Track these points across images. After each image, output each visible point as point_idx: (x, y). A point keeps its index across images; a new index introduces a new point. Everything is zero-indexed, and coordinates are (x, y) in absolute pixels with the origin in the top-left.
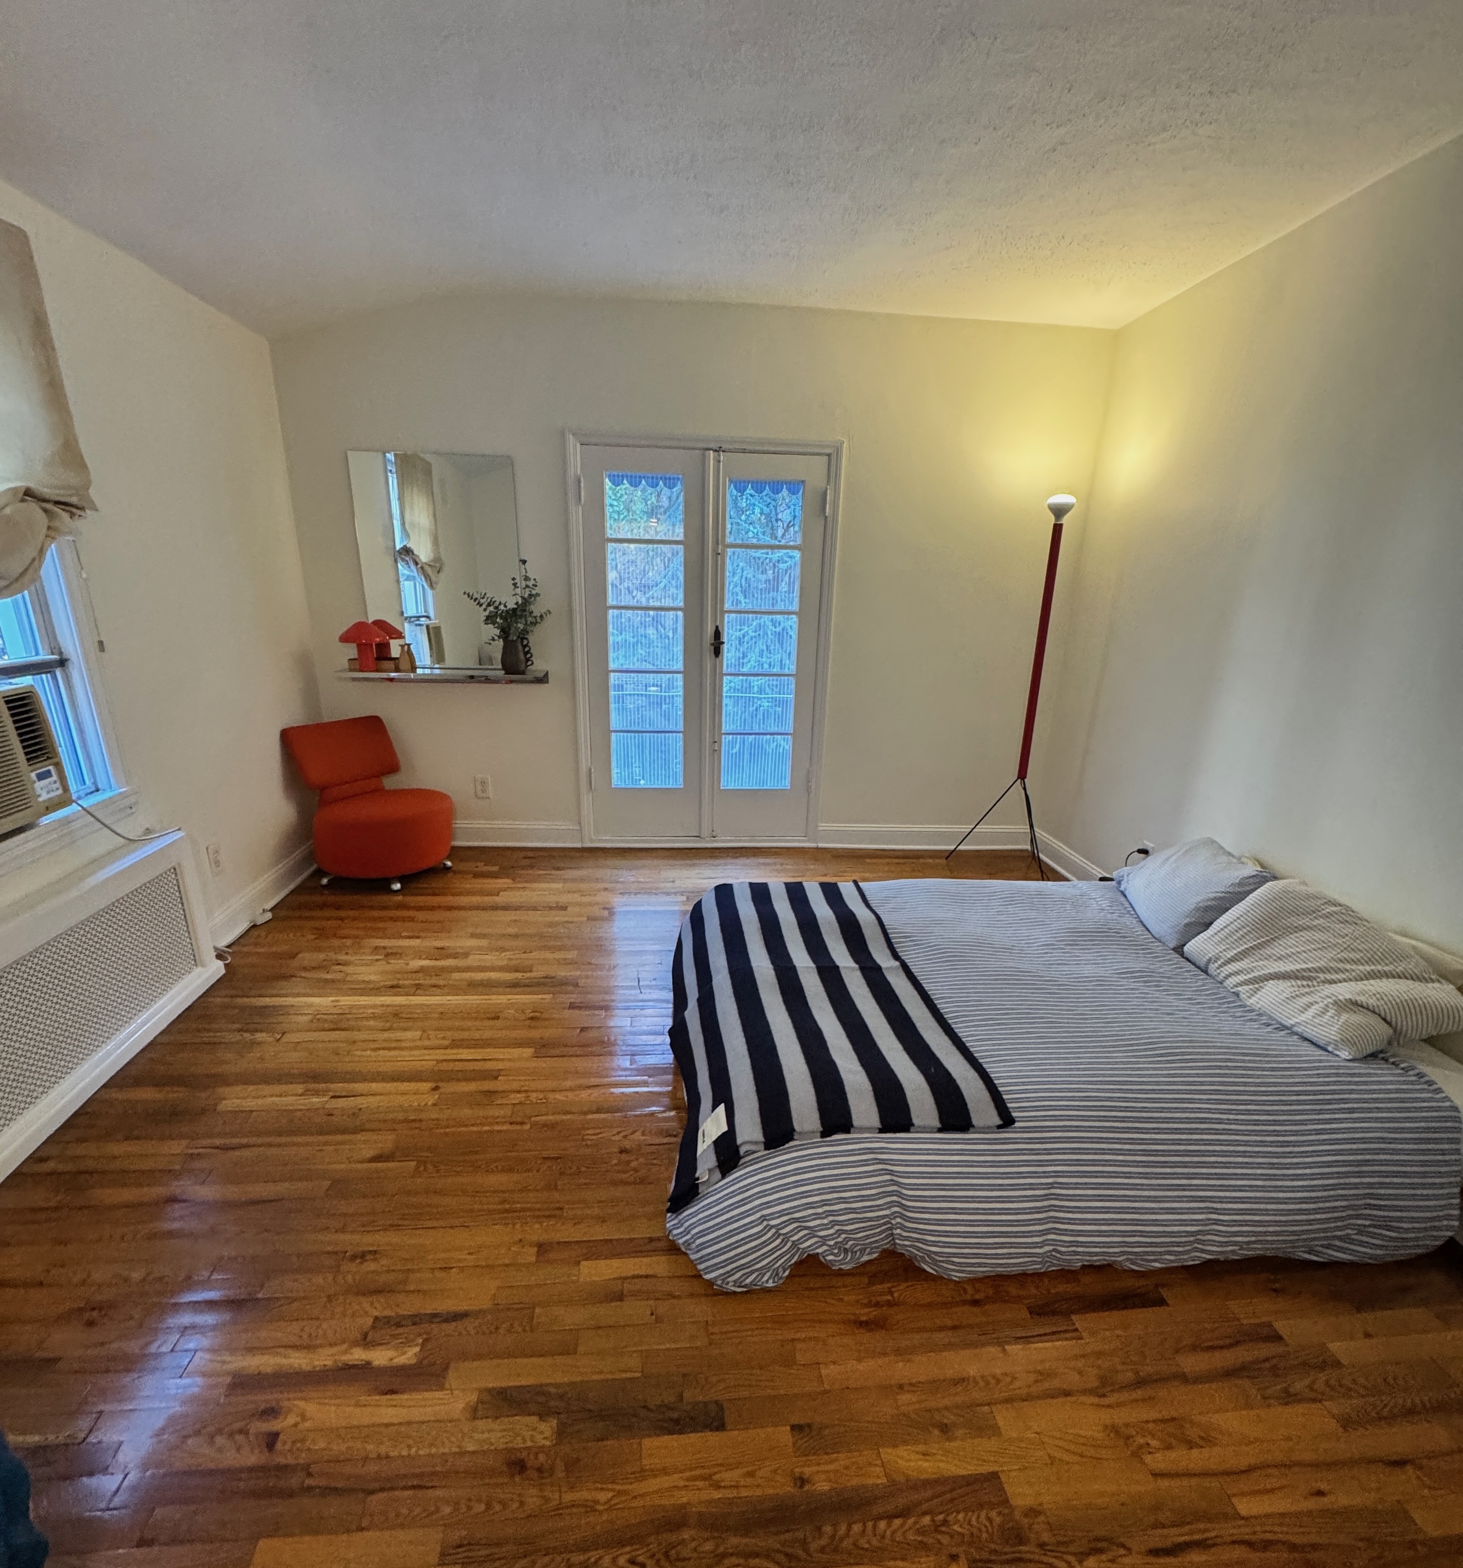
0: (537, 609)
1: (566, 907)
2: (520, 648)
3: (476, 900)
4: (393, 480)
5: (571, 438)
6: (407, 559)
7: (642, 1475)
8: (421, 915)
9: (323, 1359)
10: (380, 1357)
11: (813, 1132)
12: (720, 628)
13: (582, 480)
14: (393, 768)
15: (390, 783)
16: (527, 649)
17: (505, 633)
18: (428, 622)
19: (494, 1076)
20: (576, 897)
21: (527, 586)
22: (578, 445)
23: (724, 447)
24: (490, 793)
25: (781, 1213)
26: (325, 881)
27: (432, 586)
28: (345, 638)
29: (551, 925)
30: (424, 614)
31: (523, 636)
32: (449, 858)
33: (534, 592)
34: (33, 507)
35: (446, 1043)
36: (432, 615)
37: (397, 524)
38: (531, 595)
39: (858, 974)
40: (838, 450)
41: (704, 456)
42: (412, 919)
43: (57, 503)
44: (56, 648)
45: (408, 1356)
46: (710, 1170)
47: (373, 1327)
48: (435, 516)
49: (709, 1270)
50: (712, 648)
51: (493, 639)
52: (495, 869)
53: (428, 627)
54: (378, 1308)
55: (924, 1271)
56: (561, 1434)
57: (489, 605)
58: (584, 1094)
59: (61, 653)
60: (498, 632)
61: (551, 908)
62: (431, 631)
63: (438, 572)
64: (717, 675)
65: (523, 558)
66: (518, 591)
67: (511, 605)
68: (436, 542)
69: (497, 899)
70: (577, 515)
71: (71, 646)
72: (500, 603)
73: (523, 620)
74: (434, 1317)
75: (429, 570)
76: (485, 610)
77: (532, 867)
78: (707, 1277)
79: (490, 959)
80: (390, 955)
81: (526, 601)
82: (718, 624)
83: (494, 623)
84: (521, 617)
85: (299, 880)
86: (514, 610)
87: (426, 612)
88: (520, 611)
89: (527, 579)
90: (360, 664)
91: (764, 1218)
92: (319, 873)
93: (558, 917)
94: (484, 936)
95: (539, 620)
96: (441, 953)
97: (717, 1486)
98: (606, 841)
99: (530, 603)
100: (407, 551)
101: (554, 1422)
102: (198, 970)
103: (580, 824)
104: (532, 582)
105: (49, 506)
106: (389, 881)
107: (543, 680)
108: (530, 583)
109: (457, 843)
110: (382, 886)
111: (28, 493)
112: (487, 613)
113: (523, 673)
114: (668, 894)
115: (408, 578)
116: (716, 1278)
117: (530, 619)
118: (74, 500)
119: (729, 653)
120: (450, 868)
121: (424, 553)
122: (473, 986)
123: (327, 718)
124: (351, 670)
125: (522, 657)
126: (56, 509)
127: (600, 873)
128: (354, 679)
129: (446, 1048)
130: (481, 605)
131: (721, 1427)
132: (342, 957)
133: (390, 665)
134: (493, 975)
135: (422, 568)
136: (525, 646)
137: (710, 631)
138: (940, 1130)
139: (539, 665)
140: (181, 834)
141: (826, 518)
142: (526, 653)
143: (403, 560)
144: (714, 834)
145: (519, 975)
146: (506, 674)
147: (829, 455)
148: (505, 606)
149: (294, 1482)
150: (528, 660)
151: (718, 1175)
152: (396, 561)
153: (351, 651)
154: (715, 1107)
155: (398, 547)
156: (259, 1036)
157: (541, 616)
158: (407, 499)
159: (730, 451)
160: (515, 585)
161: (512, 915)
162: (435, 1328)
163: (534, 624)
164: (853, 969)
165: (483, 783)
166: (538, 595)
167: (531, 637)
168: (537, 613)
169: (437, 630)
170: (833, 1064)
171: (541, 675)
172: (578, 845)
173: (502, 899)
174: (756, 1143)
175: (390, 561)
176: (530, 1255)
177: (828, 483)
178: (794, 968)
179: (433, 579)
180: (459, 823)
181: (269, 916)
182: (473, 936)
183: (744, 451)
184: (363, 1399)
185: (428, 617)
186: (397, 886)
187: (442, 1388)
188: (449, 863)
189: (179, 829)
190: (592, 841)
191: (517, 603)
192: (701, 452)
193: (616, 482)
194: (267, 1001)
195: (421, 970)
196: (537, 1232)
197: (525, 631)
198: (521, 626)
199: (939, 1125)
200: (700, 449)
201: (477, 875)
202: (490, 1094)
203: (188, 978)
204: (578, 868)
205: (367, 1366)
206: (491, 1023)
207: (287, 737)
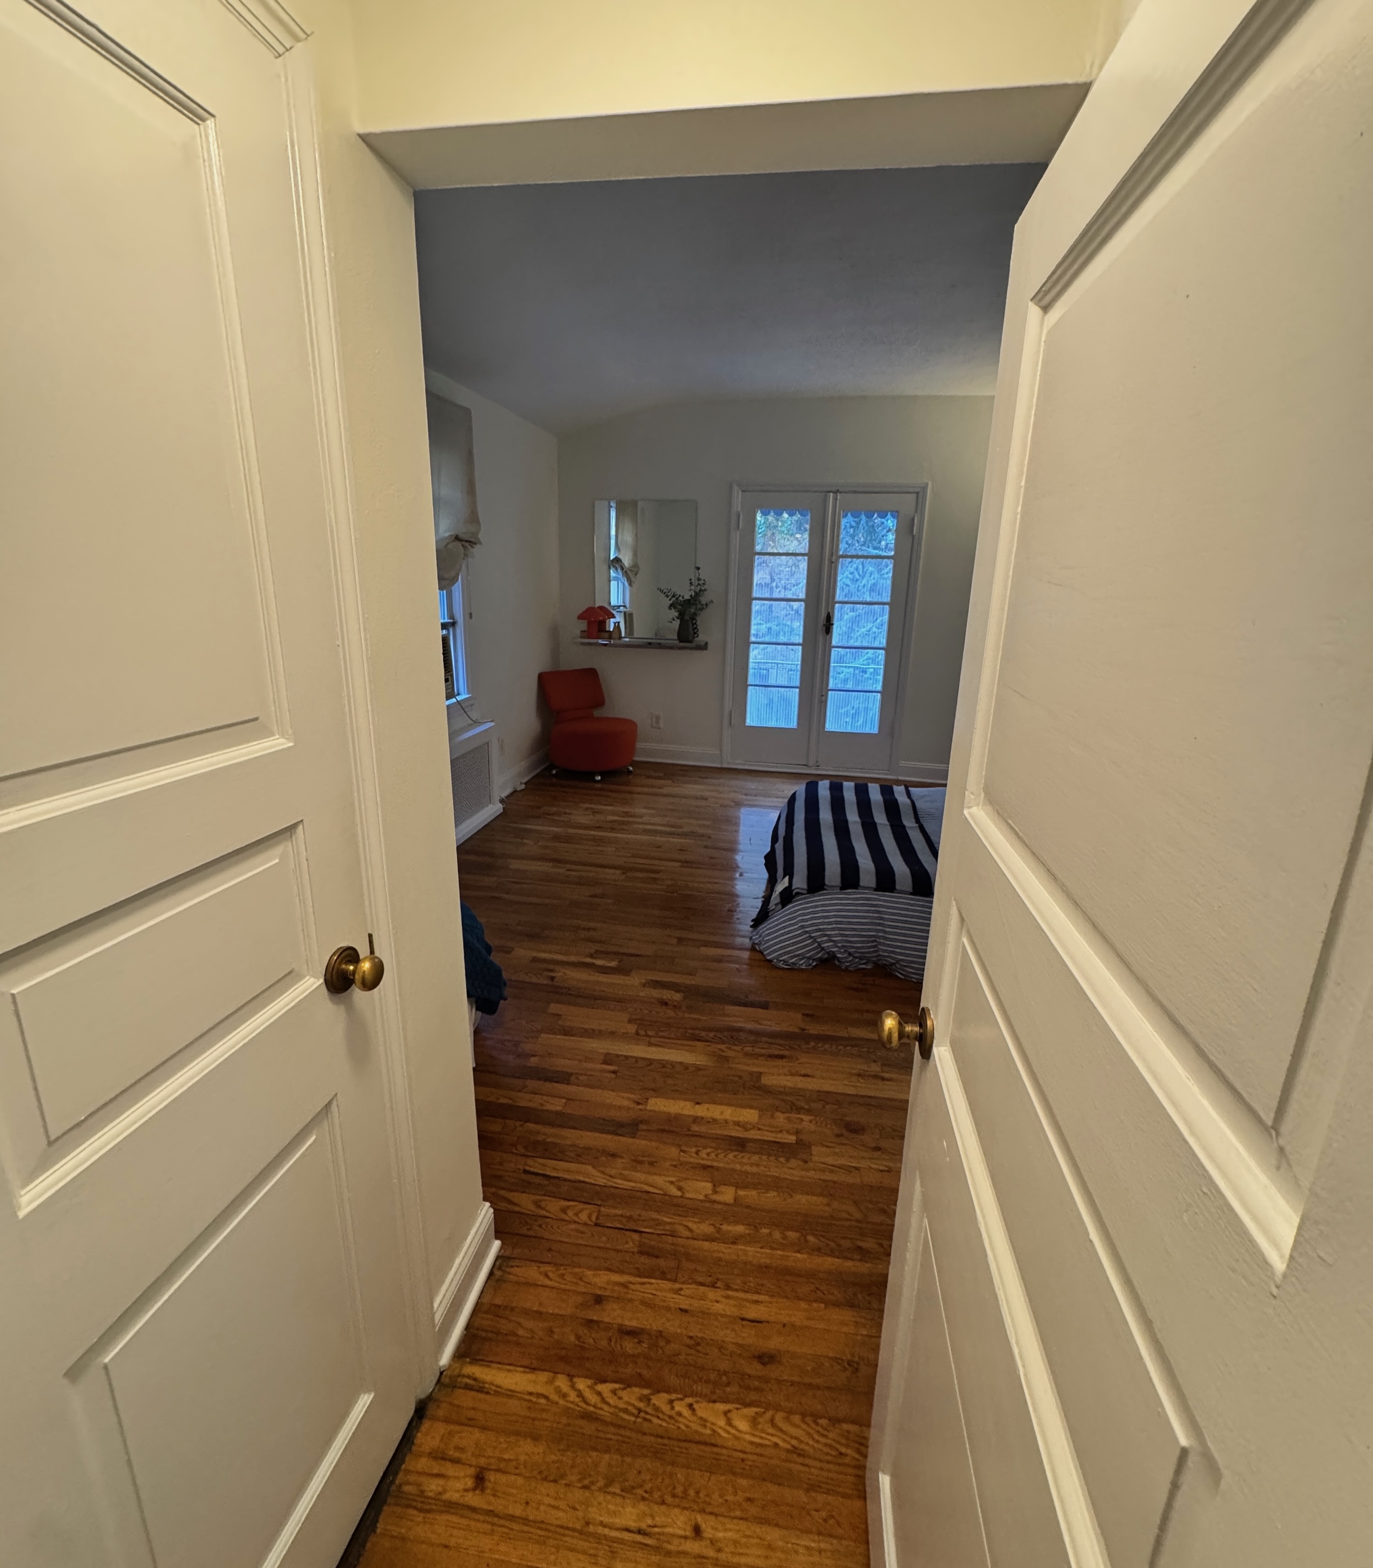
0: (703, 600)
1: (707, 799)
2: (691, 625)
3: (646, 790)
4: (613, 514)
5: (735, 488)
6: (617, 565)
7: (725, 1015)
8: (613, 795)
9: (573, 959)
10: (599, 962)
11: (837, 886)
12: (831, 614)
13: (741, 514)
14: (600, 702)
15: (597, 713)
16: (695, 626)
17: (681, 616)
18: (625, 610)
19: (657, 872)
20: (715, 794)
21: (699, 584)
22: (740, 492)
23: (840, 490)
24: (661, 725)
25: (811, 925)
26: (554, 772)
27: (630, 584)
28: (581, 617)
29: (697, 807)
30: (622, 604)
31: (693, 617)
32: (631, 765)
33: (703, 588)
34: (458, 544)
35: (629, 855)
36: (628, 605)
37: (613, 542)
38: (701, 590)
39: (889, 828)
40: (924, 488)
41: (826, 496)
42: (607, 796)
43: (466, 541)
44: (451, 616)
45: (613, 964)
46: (776, 905)
47: (595, 953)
48: (636, 535)
49: (769, 954)
50: (824, 628)
51: (674, 620)
52: (662, 775)
53: (625, 613)
54: (598, 947)
55: (897, 976)
56: (685, 998)
57: (673, 596)
58: (708, 885)
59: (453, 619)
60: (677, 614)
61: (697, 798)
62: (627, 617)
63: (636, 575)
64: (828, 647)
65: (698, 565)
66: (693, 587)
67: (687, 597)
68: (635, 554)
69: (661, 790)
70: (736, 537)
71: (459, 617)
72: (680, 596)
73: (694, 607)
74: (624, 954)
75: (629, 572)
76: (670, 600)
77: (685, 776)
78: (769, 958)
79: (656, 820)
80: (595, 812)
81: (697, 594)
82: (830, 610)
83: (675, 608)
84: (693, 604)
85: (539, 770)
86: (688, 600)
87: (624, 602)
88: (694, 601)
89: (699, 579)
90: (586, 634)
91: (803, 927)
92: (552, 766)
93: (703, 803)
94: (652, 808)
95: (704, 606)
96: (627, 814)
97: (761, 1024)
98: (737, 764)
99: (699, 595)
100: (617, 560)
101: (683, 995)
102: (491, 806)
103: (721, 750)
104: (702, 582)
105: (464, 543)
106: (594, 774)
107: (704, 647)
108: (701, 582)
109: (636, 759)
110: (588, 776)
111: (457, 538)
112: (671, 602)
113: (691, 642)
114: (777, 797)
115: (616, 579)
116: (774, 958)
117: (699, 606)
118: (473, 540)
119: (836, 630)
120: (631, 772)
121: (627, 561)
122: (646, 832)
123: (564, 667)
124: (581, 637)
125: (691, 630)
126: (467, 544)
127: (733, 783)
128: (582, 644)
129: (628, 857)
130: (668, 597)
131: (767, 1008)
132: (567, 811)
133: (606, 635)
134: (660, 828)
135: (626, 572)
136: (693, 624)
137: (823, 615)
138: (911, 894)
139: (701, 638)
140: (493, 724)
141: (913, 536)
142: (694, 629)
143: (614, 567)
144: (818, 764)
145: (673, 829)
146: (680, 642)
147: (917, 493)
148: (683, 598)
149: (564, 991)
150: (695, 633)
151: (780, 906)
152: (609, 568)
153: (583, 625)
154: (784, 877)
155: (612, 558)
156: (525, 841)
157: (707, 605)
158: (621, 525)
159: (845, 492)
160: (691, 583)
161: (672, 800)
162: (625, 958)
163: (701, 609)
164: (886, 825)
165: (658, 718)
166: (705, 590)
167: (698, 618)
168: (704, 602)
169: (631, 615)
170: (856, 861)
171: (703, 644)
172: (719, 766)
173: (665, 791)
174: (803, 889)
175: (606, 567)
176: (675, 941)
177: (916, 512)
178: (846, 821)
179: (633, 579)
180: (639, 745)
181: (523, 786)
182: (645, 808)
183: (855, 492)
184: (592, 973)
185: (624, 606)
186: (599, 778)
187: (629, 976)
188: (631, 768)
189: (492, 721)
190: (728, 763)
191: (691, 596)
192: (823, 494)
193: (765, 514)
194: (528, 827)
195: (614, 821)
196: (678, 933)
197: (695, 614)
198: (693, 610)
199: (911, 891)
200: (824, 492)
201: (648, 777)
202: (655, 879)
203: (486, 809)
204: (717, 779)
205: (594, 964)
206: (656, 849)
207: (541, 677)
